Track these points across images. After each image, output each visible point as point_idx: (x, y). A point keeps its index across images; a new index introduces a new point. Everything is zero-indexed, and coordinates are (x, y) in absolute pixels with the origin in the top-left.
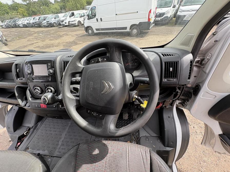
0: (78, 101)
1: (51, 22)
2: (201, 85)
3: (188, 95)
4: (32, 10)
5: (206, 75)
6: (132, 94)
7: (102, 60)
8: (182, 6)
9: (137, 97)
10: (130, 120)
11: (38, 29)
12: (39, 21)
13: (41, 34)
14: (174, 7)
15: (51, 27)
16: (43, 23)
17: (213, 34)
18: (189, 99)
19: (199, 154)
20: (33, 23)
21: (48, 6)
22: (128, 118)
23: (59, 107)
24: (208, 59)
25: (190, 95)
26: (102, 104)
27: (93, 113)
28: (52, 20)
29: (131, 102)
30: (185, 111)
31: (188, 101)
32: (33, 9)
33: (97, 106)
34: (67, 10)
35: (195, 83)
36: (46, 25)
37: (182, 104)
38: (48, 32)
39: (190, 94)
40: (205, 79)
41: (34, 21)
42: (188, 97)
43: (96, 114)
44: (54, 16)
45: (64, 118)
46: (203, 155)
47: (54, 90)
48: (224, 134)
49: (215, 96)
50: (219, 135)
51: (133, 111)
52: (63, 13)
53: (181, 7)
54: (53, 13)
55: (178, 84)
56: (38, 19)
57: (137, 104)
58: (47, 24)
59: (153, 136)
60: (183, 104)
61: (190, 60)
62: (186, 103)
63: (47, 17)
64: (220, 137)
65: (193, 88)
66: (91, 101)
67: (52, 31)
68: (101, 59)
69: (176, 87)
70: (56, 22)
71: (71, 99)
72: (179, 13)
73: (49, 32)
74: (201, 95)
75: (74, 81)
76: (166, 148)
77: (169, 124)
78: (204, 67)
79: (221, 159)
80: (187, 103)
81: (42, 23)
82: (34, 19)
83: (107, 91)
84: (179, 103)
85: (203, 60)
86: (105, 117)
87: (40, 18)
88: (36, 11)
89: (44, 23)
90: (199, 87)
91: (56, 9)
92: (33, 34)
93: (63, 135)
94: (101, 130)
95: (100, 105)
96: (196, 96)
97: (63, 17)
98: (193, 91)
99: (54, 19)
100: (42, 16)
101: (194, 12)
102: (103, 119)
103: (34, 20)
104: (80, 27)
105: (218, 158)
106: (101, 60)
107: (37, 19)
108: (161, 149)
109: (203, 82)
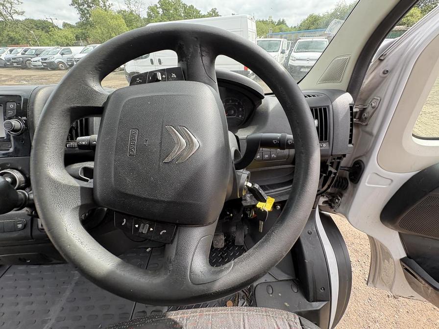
0: (88, 193)
1: (53, 60)
2: (364, 159)
3: (340, 184)
4: (8, 35)
5: (373, 138)
6: (240, 177)
7: (164, 76)
8: (294, 52)
9: (250, 185)
10: (228, 248)
11: (19, 72)
12: (23, 56)
13: (25, 82)
14: (283, 52)
15: (53, 69)
16: (34, 61)
17: (379, 59)
18: (343, 193)
19: (364, 306)
20: (9, 60)
21: (47, 32)
22: (225, 246)
23: (35, 227)
24: (373, 108)
25: (344, 184)
26: (166, 194)
27: (137, 226)
28: (55, 56)
29: (239, 197)
30: (336, 218)
31: (341, 195)
32: (12, 34)
33: (152, 200)
34: (89, 42)
35: (353, 158)
36: (39, 66)
37: (330, 205)
38: (44, 78)
39: (344, 182)
40: (371, 148)
41: (12, 56)
42: (341, 187)
43: (149, 229)
44: (60, 49)
45: (55, 261)
46: (370, 308)
47: (23, 179)
48: (409, 256)
49: (390, 181)
50: (402, 260)
51: (233, 229)
52: (82, 46)
53: (293, 54)
54: (58, 45)
55: (332, 155)
56: (21, 53)
57: (249, 204)
58: (42, 63)
59: (281, 281)
60: (331, 203)
61: (350, 104)
62: (337, 201)
63: (44, 51)
64: (404, 265)
65: (350, 167)
66: (132, 186)
67: (54, 78)
68: (162, 75)
69: (327, 160)
70: (65, 61)
71: (65, 186)
72: (291, 62)
73: (46, 79)
74: (367, 181)
75: (84, 143)
76: (311, 305)
77: (312, 249)
78: (367, 125)
79: (401, 310)
80: (339, 200)
81: (30, 60)
82: (11, 51)
83: (181, 155)
84: (325, 202)
85: (363, 111)
86: (175, 235)
87: (25, 51)
88: (17, 36)
89: (36, 61)
90: (362, 164)
91: (66, 38)
92: (5, 81)
93: (55, 312)
94: (166, 277)
95: (162, 199)
96: (358, 182)
97: (81, 53)
98: (350, 174)
99: (59, 55)
100: (32, 48)
101: (314, 62)
102: (172, 242)
103: (10, 54)
104: (116, 74)
105: (395, 309)
106: (162, 78)
107: (19, 53)
108: (302, 310)
109: (368, 153)
